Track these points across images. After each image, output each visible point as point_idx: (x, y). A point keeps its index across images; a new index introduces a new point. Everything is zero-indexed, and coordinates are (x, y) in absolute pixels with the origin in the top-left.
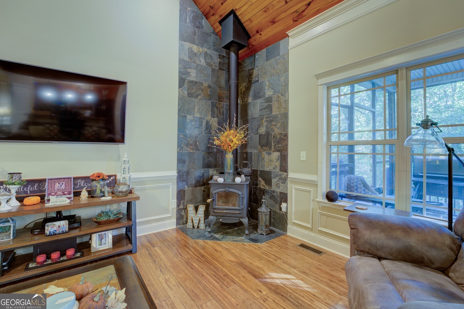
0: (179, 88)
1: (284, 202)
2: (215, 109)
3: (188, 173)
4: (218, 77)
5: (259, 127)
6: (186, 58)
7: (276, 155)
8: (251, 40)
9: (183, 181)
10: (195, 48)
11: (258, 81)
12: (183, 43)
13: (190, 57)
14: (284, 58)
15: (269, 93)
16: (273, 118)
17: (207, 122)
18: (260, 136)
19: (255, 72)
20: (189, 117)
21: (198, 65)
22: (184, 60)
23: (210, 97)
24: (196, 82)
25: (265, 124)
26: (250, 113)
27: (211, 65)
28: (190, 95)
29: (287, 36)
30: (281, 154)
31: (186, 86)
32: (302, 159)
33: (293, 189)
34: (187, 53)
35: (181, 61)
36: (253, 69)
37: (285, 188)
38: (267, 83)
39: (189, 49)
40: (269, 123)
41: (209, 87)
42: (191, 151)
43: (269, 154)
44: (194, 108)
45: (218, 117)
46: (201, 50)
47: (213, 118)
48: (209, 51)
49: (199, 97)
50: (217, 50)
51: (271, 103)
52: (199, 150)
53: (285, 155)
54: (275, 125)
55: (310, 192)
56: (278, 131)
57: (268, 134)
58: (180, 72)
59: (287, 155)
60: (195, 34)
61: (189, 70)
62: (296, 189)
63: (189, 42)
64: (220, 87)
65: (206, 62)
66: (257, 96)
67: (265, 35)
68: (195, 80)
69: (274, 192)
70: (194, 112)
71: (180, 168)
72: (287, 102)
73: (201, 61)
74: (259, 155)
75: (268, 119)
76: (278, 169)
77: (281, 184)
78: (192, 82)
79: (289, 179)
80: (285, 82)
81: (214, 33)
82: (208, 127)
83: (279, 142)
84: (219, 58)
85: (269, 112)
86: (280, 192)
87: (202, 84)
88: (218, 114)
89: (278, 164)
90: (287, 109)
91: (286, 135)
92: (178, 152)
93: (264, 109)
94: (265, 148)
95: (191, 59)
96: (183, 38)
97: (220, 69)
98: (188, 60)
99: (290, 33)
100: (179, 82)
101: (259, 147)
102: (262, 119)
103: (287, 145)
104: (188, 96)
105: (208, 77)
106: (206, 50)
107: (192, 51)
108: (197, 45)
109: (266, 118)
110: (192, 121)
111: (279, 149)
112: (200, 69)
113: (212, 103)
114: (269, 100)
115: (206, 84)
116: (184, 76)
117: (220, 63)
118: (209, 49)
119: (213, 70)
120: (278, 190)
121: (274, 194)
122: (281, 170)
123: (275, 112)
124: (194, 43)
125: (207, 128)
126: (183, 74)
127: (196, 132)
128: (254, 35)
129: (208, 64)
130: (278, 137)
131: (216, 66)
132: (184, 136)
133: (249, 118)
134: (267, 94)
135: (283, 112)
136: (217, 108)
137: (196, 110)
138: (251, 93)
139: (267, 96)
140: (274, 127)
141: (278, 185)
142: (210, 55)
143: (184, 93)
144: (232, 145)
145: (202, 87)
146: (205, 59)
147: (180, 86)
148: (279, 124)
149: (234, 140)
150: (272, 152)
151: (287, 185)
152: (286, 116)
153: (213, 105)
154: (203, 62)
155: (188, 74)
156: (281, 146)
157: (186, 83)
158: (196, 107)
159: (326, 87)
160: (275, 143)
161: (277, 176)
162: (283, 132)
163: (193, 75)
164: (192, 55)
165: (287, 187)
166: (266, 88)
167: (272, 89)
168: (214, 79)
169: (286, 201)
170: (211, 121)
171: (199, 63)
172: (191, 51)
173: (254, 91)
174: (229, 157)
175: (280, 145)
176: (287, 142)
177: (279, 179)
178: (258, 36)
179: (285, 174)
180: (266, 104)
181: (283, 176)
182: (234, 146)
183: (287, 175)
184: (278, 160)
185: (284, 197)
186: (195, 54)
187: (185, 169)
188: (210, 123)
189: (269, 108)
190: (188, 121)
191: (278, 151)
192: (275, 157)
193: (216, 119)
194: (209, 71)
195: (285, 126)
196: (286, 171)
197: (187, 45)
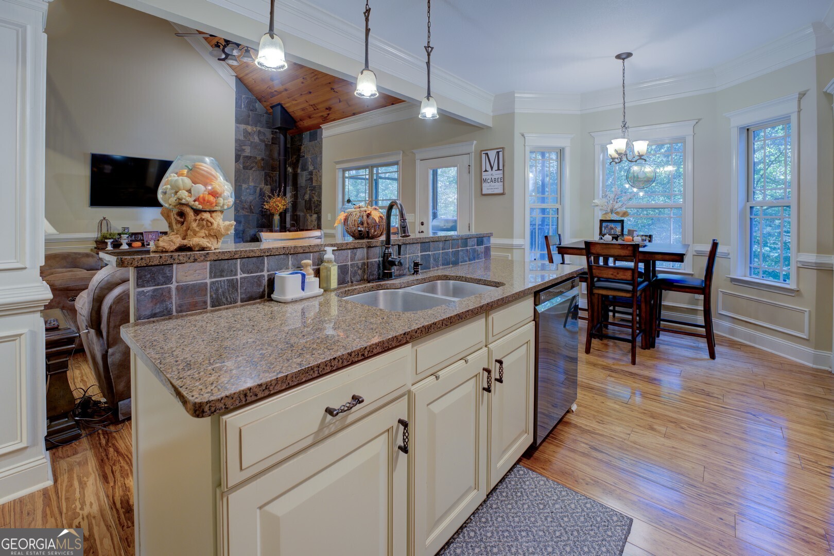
0: (236, 163)
2: (268, 179)
3: (244, 231)
4: (271, 151)
5: (305, 194)
6: (242, 138)
7: (315, 216)
8: (298, 123)
9: (239, 237)
10: (249, 128)
11: (304, 156)
12: (238, 125)
13: (244, 136)
14: (319, 144)
15: (311, 168)
16: (313, 188)
17: (261, 189)
18: (306, 201)
19: (302, 147)
20: (244, 186)
21: (252, 142)
22: (240, 140)
23: (263, 168)
24: (251, 157)
25: (308, 192)
26: (299, 182)
27: (264, 141)
28: (245, 168)
29: (321, 127)
30: (318, 216)
31: (241, 160)
32: (329, 219)
34: (242, 133)
35: (237, 141)
36: (301, 145)
38: (310, 160)
39: (244, 130)
40: (311, 192)
41: (263, 159)
42: (247, 214)
43: (311, 216)
44: (249, 178)
45: (271, 185)
46: (255, 129)
47: (266, 186)
48: (262, 130)
49: (253, 169)
50: (269, 128)
51: (312, 176)
52: (253, 213)
53: (320, 216)
54: (315, 194)
56: (316, 198)
57: (310, 200)
58: (236, 149)
60: (249, 116)
61: (244, 147)
63: (244, 124)
64: (273, 159)
65: (259, 139)
66: (304, 169)
67: (307, 123)
68: (249, 155)
70: (249, 182)
71: (237, 228)
72: (321, 176)
73: (255, 139)
74: (305, 217)
75: (311, 188)
76: (316, 227)
78: (247, 157)
80: (320, 162)
81: (266, 113)
82: (262, 194)
83: (316, 207)
84: (272, 134)
85: (311, 183)
87: (256, 158)
88: (271, 182)
89: (316, 223)
90: (321, 182)
91: (320, 202)
92: (235, 215)
93: (308, 180)
94: (308, 211)
95: (246, 138)
96: (238, 121)
97: (272, 143)
98: (243, 139)
99: (323, 126)
100: (236, 158)
101: (305, 210)
102: (307, 188)
103: (321, 209)
104: (244, 169)
105: (261, 151)
106: (259, 128)
107: (247, 131)
108: (252, 126)
109: (309, 188)
110: (247, 189)
112: (254, 146)
113: (265, 173)
114: (311, 173)
115: (259, 158)
116: (239, 153)
117: (273, 138)
118: (262, 127)
119: (266, 145)
122: (318, 228)
123: (314, 183)
124: (248, 124)
125: (260, 195)
126: (239, 151)
127: (251, 198)
128: (299, 121)
129: (261, 140)
130: (316, 203)
131: (269, 142)
132: (240, 201)
133: (299, 186)
135: (319, 185)
136: (270, 177)
137: (251, 180)
138: (300, 166)
139: (310, 170)
140: (313, 195)
142: (263, 132)
143: (240, 167)
144: (278, 209)
145: (256, 161)
146: (258, 137)
147: (237, 161)
149: (280, 205)
150: (312, 214)
152: (320, 187)
153: (266, 175)
154: (256, 139)
155: (244, 150)
157: (241, 158)
158: (251, 177)
159: (341, 170)
160: (314, 208)
162: (319, 199)
163: (248, 151)
164: (247, 134)
166: (310, 163)
167: (313, 165)
168: (268, 153)
170: (265, 188)
171: (253, 141)
172: (245, 131)
173: (302, 164)
174: (277, 218)
175: (317, 209)
176: (321, 206)
178: (301, 123)
180: (309, 176)
182: (280, 210)
184: (316, 220)
186: (250, 134)
187: (241, 228)
188: (264, 190)
189: (311, 179)
190: (243, 189)
191: (316, 213)
192: (314, 218)
193: (269, 186)
194: (263, 146)
195: (320, 195)
196: (321, 228)
197: (243, 126)
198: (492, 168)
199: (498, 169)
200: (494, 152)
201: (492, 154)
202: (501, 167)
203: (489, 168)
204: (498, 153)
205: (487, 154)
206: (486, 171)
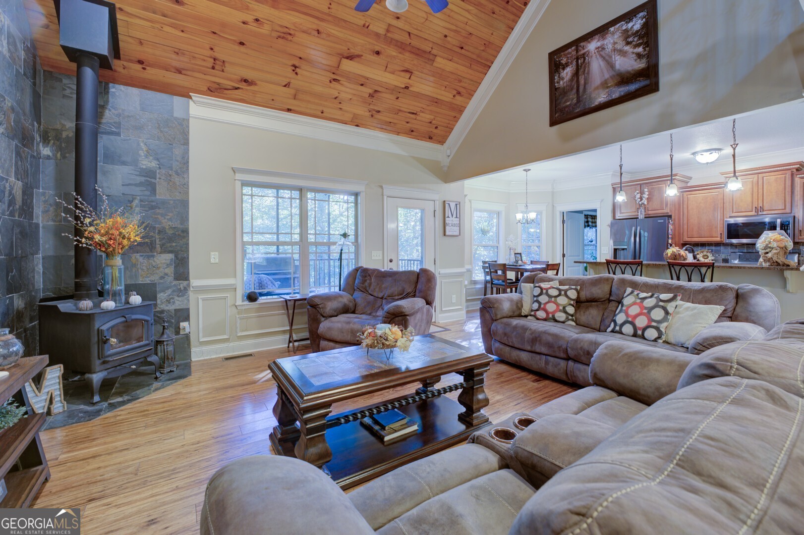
1: (183, 321)
7: (165, 258)
11: (118, 134)
14: (181, 124)
15: (147, 163)
16: (157, 204)
19: (109, 115)
25: (138, 209)
29: (190, 98)
30: (176, 256)
32: (212, 261)
33: (200, 299)
37: (186, 301)
38: (143, 146)
40: (147, 209)
43: (150, 257)
51: (153, 180)
53: (185, 258)
54: (162, 214)
55: (225, 298)
56: (170, 223)
59: (188, 258)
62: (204, 300)
64: (24, 114)
66: (113, 159)
69: (162, 312)
72: (186, 186)
75: (147, 203)
76: (170, 279)
77: (176, 298)
79: (192, 289)
80: (183, 158)
82: (12, 201)
83: (170, 239)
85: (148, 193)
86: (175, 310)
88: (23, 172)
89: (170, 270)
90: (185, 194)
91: (186, 232)
93: (136, 185)
94: (137, 248)
97: (25, 74)
102: (131, 202)
103: (188, 244)
109: (141, 201)
111: (170, 249)
113: (16, 147)
114: (148, 174)
120: (171, 307)
121: (163, 315)
122: (176, 279)
123: (162, 193)
130: (170, 232)
134: (144, 163)
135: (178, 198)
136: (21, 159)
139: (144, 167)
140: (159, 217)
141: (172, 300)
148: (170, 214)
150: (155, 254)
151: (189, 297)
152: (184, 204)
153: (18, 153)
156: (176, 246)
160: (164, 241)
161: (168, 288)
162: (180, 226)
165: (188, 300)
166: (141, 153)
168: (18, 95)
169: (187, 318)
173: (106, 147)
175: (174, 244)
176: (188, 240)
177: (174, 291)
179: (185, 283)
180: (141, 179)
181: (182, 286)
183: (189, 285)
184: (170, 265)
185: (184, 314)
189: (149, 186)
191: (169, 251)
192: (164, 261)
194: (12, 72)
195: (184, 218)
196: (187, 278)
198: (452, 216)
199: (457, 217)
200: (455, 203)
201: (453, 205)
202: (458, 216)
203: (450, 216)
204: (456, 204)
205: (449, 204)
206: (448, 217)
